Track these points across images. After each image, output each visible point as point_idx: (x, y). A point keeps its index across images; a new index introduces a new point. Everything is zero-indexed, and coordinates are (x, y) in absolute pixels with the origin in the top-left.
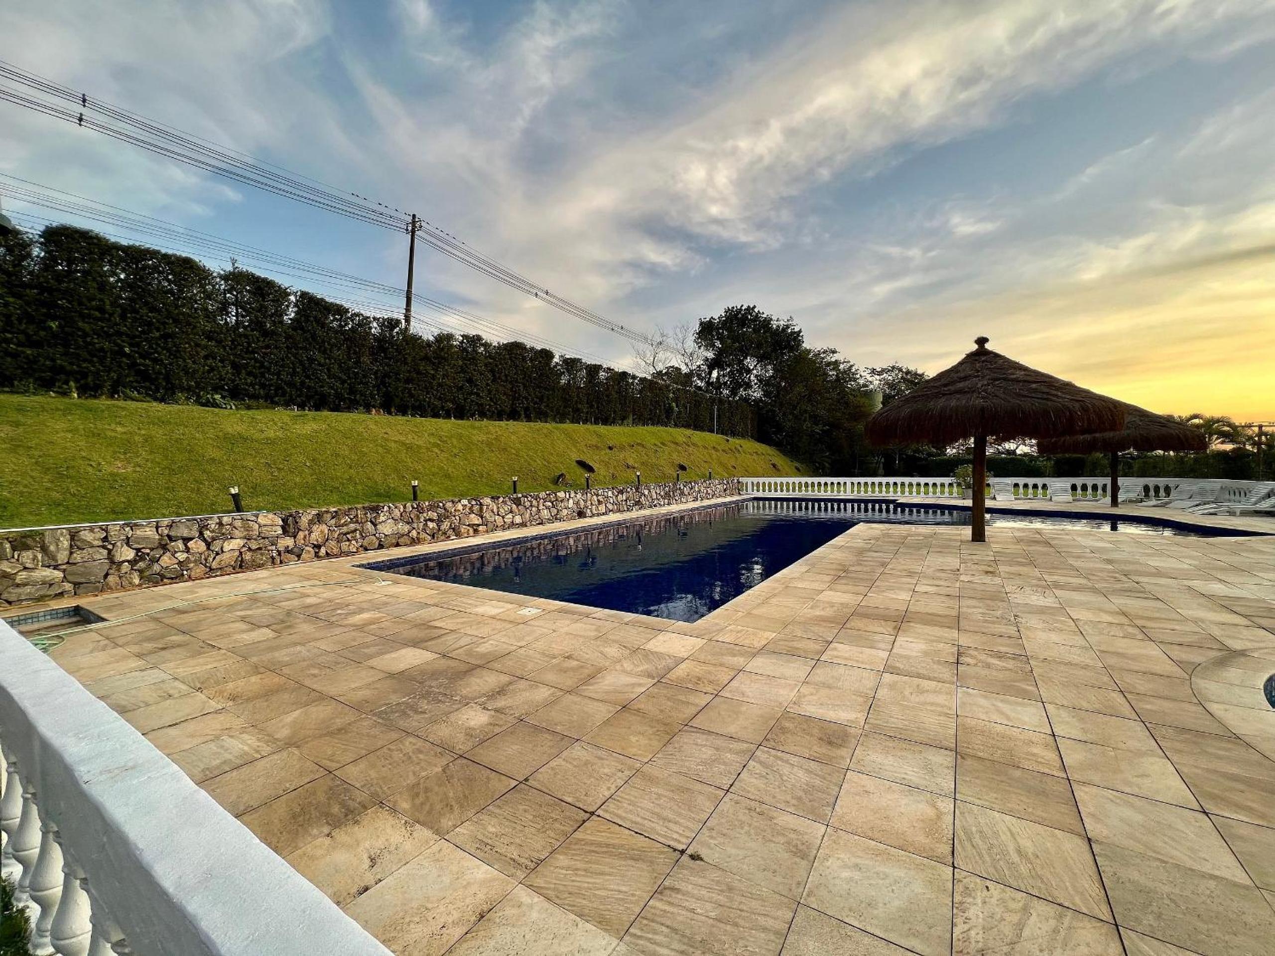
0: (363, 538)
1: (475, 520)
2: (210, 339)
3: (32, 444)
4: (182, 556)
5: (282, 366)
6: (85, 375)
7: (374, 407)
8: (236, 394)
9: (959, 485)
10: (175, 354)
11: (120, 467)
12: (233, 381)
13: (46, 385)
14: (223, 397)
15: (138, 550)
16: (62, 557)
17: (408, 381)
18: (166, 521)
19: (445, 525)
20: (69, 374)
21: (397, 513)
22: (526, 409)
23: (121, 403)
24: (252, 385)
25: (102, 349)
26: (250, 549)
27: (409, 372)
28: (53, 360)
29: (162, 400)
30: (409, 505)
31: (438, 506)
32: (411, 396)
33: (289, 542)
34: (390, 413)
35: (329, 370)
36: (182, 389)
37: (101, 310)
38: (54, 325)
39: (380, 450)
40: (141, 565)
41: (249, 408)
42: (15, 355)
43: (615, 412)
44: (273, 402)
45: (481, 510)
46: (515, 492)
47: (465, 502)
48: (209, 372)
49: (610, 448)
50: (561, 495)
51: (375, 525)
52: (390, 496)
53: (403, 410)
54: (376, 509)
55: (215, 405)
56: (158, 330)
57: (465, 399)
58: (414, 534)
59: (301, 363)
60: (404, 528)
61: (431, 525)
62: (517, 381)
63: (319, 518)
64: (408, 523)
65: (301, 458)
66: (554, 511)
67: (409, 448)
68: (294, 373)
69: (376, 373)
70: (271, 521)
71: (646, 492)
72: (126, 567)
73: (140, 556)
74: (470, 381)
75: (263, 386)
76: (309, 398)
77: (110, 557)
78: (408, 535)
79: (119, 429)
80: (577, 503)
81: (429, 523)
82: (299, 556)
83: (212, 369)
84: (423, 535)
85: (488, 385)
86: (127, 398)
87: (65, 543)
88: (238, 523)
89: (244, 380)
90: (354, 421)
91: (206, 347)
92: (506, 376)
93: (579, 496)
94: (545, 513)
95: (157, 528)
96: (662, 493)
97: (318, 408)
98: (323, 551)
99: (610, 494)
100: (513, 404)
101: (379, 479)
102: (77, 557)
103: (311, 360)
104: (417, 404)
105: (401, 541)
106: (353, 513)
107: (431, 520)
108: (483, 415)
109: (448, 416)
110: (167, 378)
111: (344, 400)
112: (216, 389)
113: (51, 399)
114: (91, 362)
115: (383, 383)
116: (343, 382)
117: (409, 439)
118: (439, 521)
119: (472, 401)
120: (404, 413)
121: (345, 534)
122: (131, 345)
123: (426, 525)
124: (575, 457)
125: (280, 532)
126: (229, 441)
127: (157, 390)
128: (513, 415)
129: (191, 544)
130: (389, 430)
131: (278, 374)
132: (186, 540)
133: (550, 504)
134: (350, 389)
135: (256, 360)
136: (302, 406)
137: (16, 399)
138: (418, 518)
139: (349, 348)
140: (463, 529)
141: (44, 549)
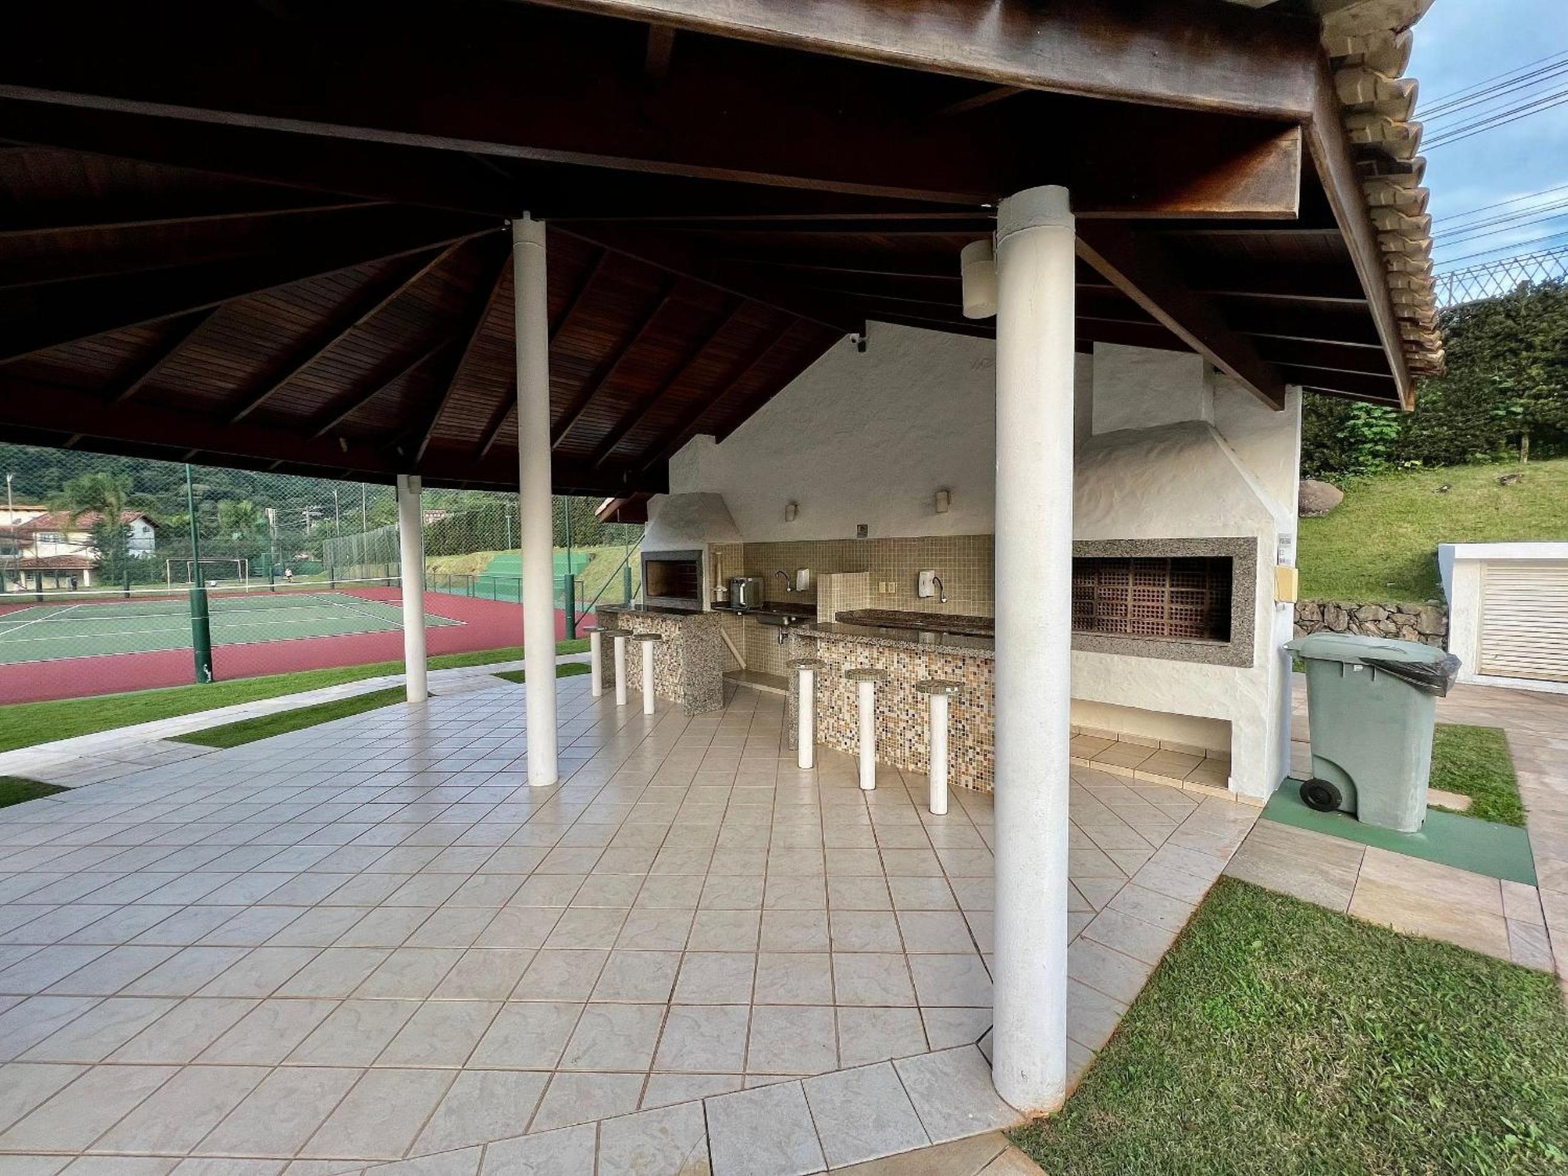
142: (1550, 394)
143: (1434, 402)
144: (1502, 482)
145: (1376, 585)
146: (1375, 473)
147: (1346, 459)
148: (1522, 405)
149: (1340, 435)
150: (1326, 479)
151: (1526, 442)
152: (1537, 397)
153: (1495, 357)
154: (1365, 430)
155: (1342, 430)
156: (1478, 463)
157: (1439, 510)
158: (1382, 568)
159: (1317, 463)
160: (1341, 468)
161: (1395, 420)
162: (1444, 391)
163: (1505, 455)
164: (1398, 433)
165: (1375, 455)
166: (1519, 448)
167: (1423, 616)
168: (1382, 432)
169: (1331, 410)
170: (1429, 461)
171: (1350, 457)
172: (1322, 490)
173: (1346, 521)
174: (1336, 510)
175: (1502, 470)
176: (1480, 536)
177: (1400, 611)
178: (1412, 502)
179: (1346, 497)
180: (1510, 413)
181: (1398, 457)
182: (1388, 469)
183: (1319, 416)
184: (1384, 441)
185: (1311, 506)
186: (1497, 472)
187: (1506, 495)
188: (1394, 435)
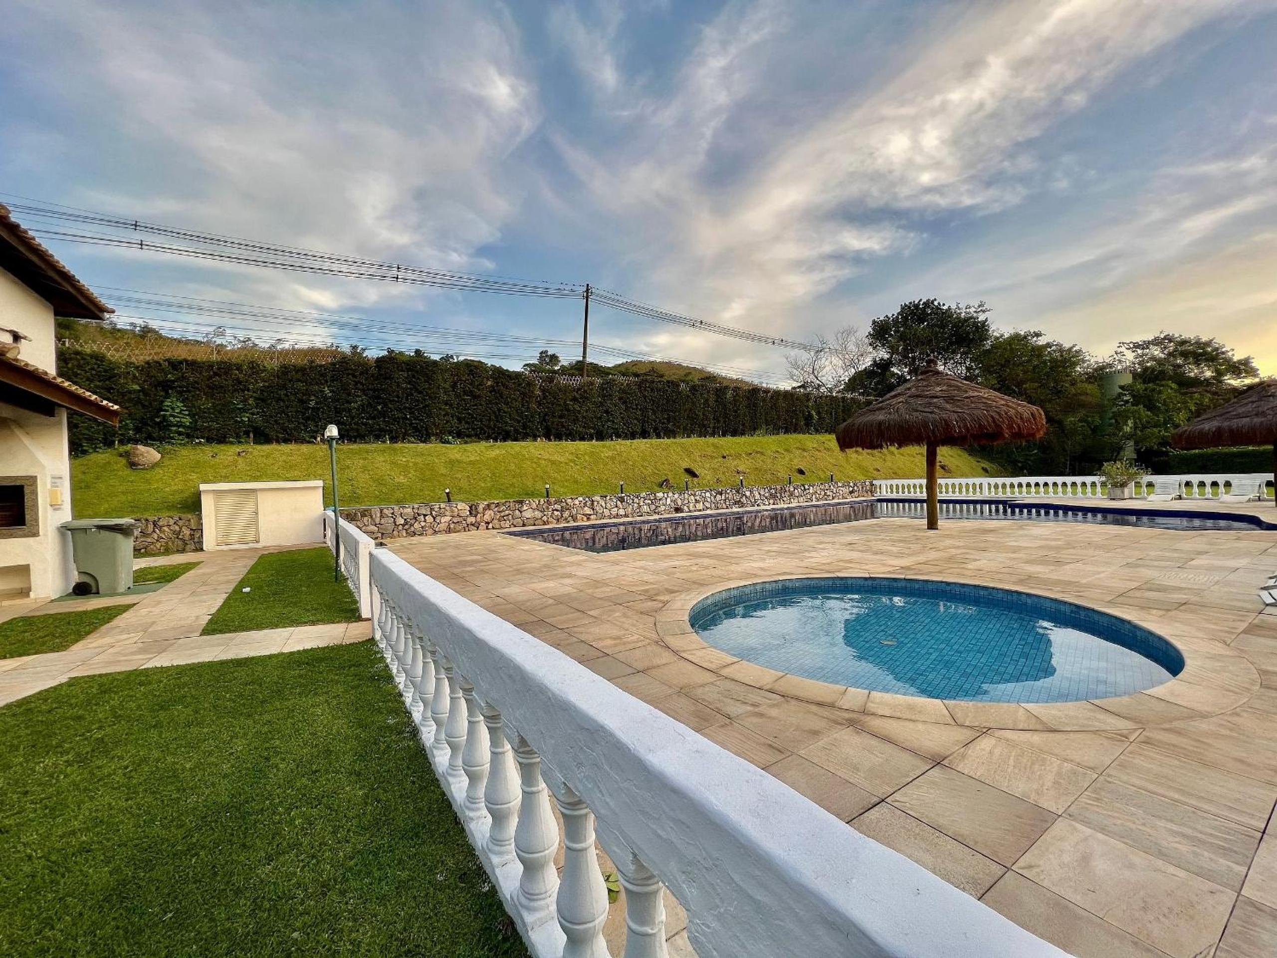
0: (513, 519)
1: (588, 511)
2: (446, 404)
3: (370, 469)
4: (423, 524)
5: (483, 416)
6: (391, 431)
7: (539, 436)
8: (459, 435)
9: (1103, 484)
10: (429, 416)
11: (402, 479)
12: (458, 428)
13: (378, 437)
14: (453, 438)
15: (405, 520)
16: (377, 521)
17: (561, 417)
18: (416, 506)
19: (566, 514)
20: (385, 431)
21: (534, 506)
22: (655, 429)
23: (407, 445)
24: (468, 429)
25: (398, 418)
26: (453, 522)
27: (562, 410)
28: (379, 425)
29: (424, 442)
30: (542, 500)
31: (562, 501)
32: (563, 426)
33: (472, 519)
34: (550, 440)
35: (510, 416)
36: (433, 435)
37: (398, 397)
38: (379, 407)
39: (534, 466)
40: (407, 527)
41: (466, 443)
42: (365, 424)
43: (743, 425)
44: (479, 438)
45: (593, 504)
46: (622, 493)
47: (581, 499)
48: (446, 424)
49: (724, 457)
50: (660, 495)
51: (521, 512)
52: (532, 495)
53: (559, 437)
54: (521, 502)
55: (448, 442)
56: (422, 403)
57: (603, 426)
58: (545, 518)
59: (494, 413)
60: (538, 514)
61: (556, 513)
62: (646, 408)
63: (488, 507)
64: (541, 511)
65: (487, 472)
66: (653, 507)
67: (553, 463)
68: (490, 420)
69: (539, 414)
70: (463, 507)
71: (748, 493)
72: (400, 527)
73: (406, 523)
74: (607, 412)
75: (473, 429)
76: (499, 434)
77: (395, 522)
78: (541, 519)
79: (404, 460)
80: (675, 501)
81: (555, 512)
82: (478, 528)
83: (447, 422)
84: (551, 519)
85: (621, 413)
86: (409, 442)
87: (378, 515)
88: (448, 508)
89: (463, 426)
90: (522, 447)
91: (444, 409)
92: (636, 405)
93: (676, 496)
94: (645, 508)
95: (413, 509)
96: (767, 495)
97: (504, 440)
98: (490, 526)
99: (708, 494)
100: (643, 426)
101: (530, 484)
102: (383, 521)
103: (499, 410)
104: (568, 432)
105: (536, 523)
106: (508, 504)
107: (557, 510)
108: (618, 436)
109: (591, 439)
110: (426, 430)
111: (520, 433)
112: (450, 433)
113: (379, 445)
114: (394, 425)
115: (544, 420)
116: (519, 422)
117: (556, 457)
118: (562, 511)
119: (608, 427)
120: (560, 439)
121: (503, 517)
122: (410, 413)
123: (553, 513)
124: (685, 465)
125: (468, 513)
126: (452, 463)
127: (422, 437)
128: (644, 435)
129: (427, 518)
130: (542, 452)
131: (481, 421)
132: (425, 515)
133: (650, 502)
134: (524, 426)
135: (469, 414)
136: (495, 440)
137: (368, 446)
138: (548, 508)
139: (523, 399)
140: (579, 516)
141: (371, 517)
142: (258, 413)
143: (208, 409)
144: (239, 454)
145: (171, 507)
146: (180, 444)
147: (163, 435)
148: (248, 417)
149: (158, 420)
150: (151, 445)
151: (252, 435)
152: (253, 414)
153: (235, 390)
154: (171, 419)
155: (158, 417)
156: (232, 443)
157: (211, 467)
158: (178, 498)
159: (144, 435)
160: (161, 439)
161: (188, 415)
162: (213, 403)
163: (243, 440)
164: (190, 423)
165: (180, 434)
166: (248, 436)
167: (192, 521)
168: (181, 422)
169: (150, 404)
170: (209, 440)
171: (164, 433)
172: (148, 452)
173: (161, 472)
174: (155, 465)
175: (240, 447)
176: (227, 480)
177: (180, 519)
178: (198, 462)
179: (162, 457)
180: (242, 420)
181: (193, 437)
182: (188, 443)
183: (144, 406)
184: (184, 427)
185: (140, 462)
186: (237, 448)
187: (240, 460)
188: (188, 424)
